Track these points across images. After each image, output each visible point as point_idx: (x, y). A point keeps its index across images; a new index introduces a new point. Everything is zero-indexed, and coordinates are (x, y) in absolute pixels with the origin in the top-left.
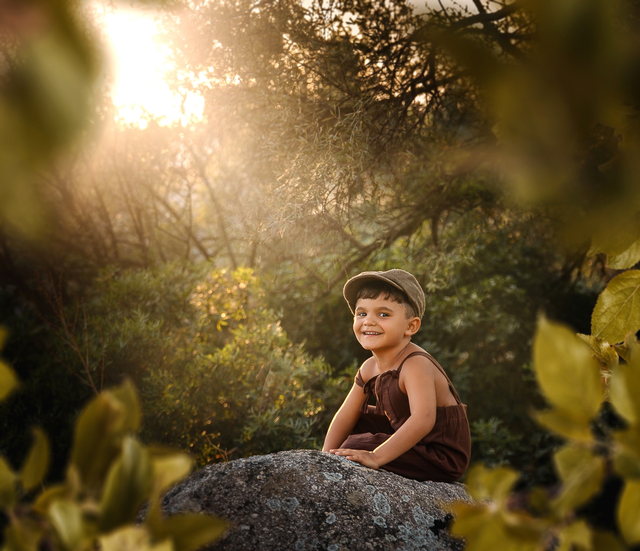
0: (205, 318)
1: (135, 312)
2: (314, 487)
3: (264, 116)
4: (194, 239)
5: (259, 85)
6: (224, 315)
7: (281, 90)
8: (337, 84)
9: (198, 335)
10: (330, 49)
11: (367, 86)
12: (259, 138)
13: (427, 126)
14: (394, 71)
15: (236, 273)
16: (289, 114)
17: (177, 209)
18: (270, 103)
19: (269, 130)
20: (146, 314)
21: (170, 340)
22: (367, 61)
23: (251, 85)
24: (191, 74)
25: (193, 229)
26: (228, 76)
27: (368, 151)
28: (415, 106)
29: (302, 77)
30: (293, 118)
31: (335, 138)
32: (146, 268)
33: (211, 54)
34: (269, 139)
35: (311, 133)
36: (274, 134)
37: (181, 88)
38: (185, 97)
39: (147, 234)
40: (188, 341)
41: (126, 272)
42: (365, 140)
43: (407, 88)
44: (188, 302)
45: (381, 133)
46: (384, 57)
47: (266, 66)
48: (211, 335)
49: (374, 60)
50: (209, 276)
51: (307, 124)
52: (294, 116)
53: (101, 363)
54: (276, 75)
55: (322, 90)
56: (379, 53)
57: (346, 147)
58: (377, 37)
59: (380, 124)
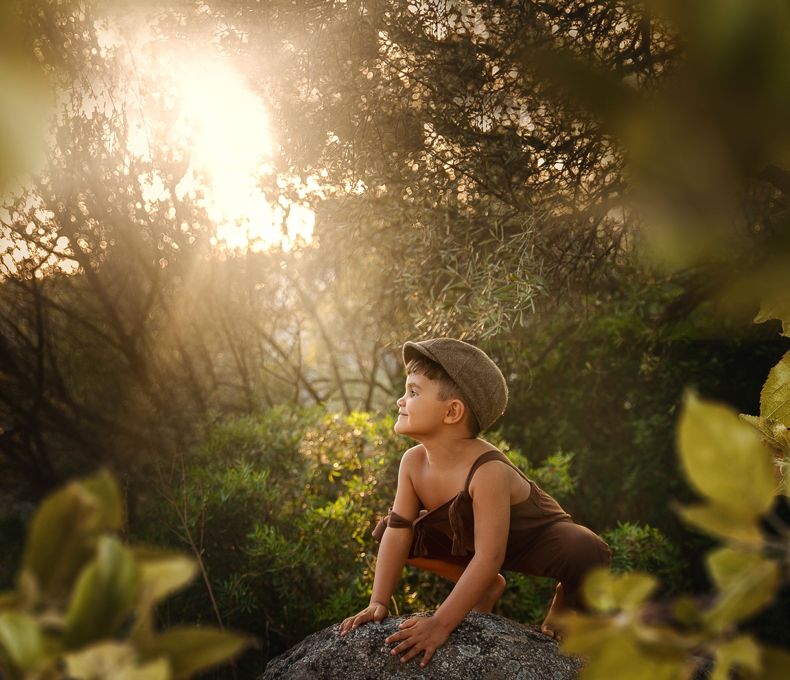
0: (316, 468)
1: (238, 461)
2: (446, 664)
3: (397, 237)
4: (304, 381)
5: (391, 194)
6: (336, 465)
7: (422, 201)
8: (500, 193)
9: (308, 487)
10: (489, 145)
11: (541, 196)
12: (391, 269)
13: (624, 251)
14: (579, 175)
15: (350, 419)
16: (432, 235)
17: (285, 348)
18: (406, 220)
19: (405, 257)
20: (250, 464)
21: (277, 492)
22: (541, 162)
23: (379, 194)
24: (297, 180)
25: (302, 370)
26: (347, 182)
27: (543, 286)
28: (608, 223)
29: (450, 183)
30: (439, 240)
31: (497, 268)
32: (250, 413)
33: (324, 151)
34: (405, 269)
35: (463, 262)
36: (412, 263)
37: (282, 199)
38: (287, 211)
39: (251, 376)
40: (297, 494)
41: (228, 417)
42: (539, 270)
43: (596, 199)
44: (297, 450)
45: (560, 262)
46: (565, 156)
47: (400, 168)
48: (322, 487)
49: (550, 161)
50: (320, 422)
51: (458, 249)
52: (440, 237)
53: (200, 517)
54: (414, 180)
55: (478, 201)
56: (558, 149)
57: (512, 281)
58: (554, 128)
59: (559, 249)
